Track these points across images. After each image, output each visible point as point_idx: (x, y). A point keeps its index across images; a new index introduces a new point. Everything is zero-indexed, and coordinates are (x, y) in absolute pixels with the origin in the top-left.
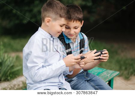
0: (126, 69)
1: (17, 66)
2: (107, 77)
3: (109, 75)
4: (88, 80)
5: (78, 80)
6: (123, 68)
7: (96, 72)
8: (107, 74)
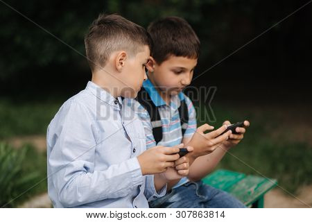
0: (287, 170)
1: (29, 171)
2: (249, 193)
3: (253, 189)
4: (204, 200)
5: (182, 202)
6: (281, 167)
7: (221, 183)
8: (247, 187)
